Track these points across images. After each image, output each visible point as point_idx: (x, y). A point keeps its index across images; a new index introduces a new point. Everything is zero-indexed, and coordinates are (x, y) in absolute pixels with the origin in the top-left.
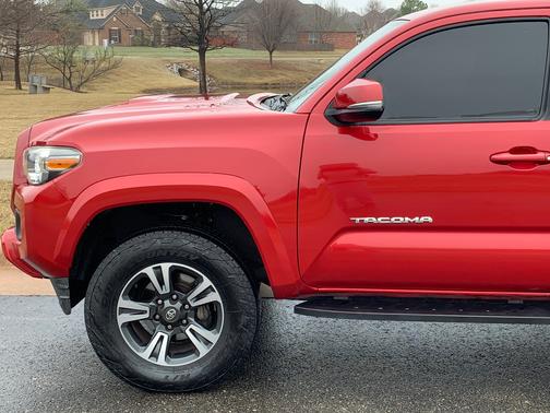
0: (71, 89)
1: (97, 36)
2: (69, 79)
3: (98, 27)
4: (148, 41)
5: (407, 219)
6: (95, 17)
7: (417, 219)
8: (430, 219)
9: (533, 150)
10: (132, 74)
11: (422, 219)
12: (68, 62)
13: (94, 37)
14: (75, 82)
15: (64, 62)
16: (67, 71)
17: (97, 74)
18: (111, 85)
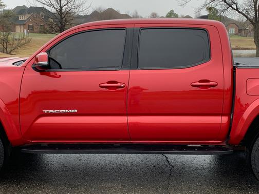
0: (7, 53)
1: (22, 28)
2: (6, 48)
3: (23, 24)
4: (46, 30)
5: (67, 111)
6: (21, 19)
7: (71, 111)
8: (76, 111)
9: (116, 82)
10: (38, 46)
11: (73, 111)
12: (5, 40)
13: (21, 29)
14: (9, 50)
15: (4, 40)
16: (5, 45)
17: (19, 46)
18: (27, 51)
